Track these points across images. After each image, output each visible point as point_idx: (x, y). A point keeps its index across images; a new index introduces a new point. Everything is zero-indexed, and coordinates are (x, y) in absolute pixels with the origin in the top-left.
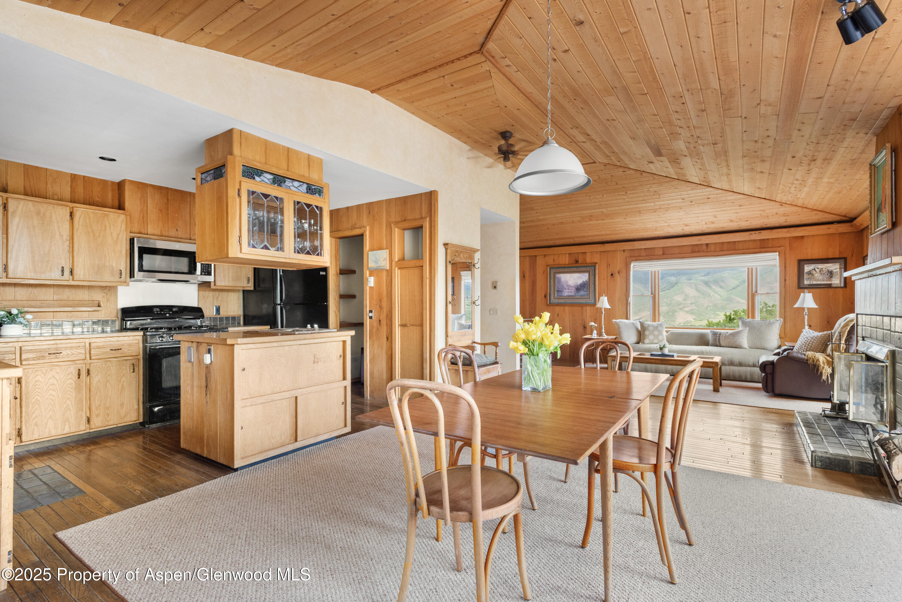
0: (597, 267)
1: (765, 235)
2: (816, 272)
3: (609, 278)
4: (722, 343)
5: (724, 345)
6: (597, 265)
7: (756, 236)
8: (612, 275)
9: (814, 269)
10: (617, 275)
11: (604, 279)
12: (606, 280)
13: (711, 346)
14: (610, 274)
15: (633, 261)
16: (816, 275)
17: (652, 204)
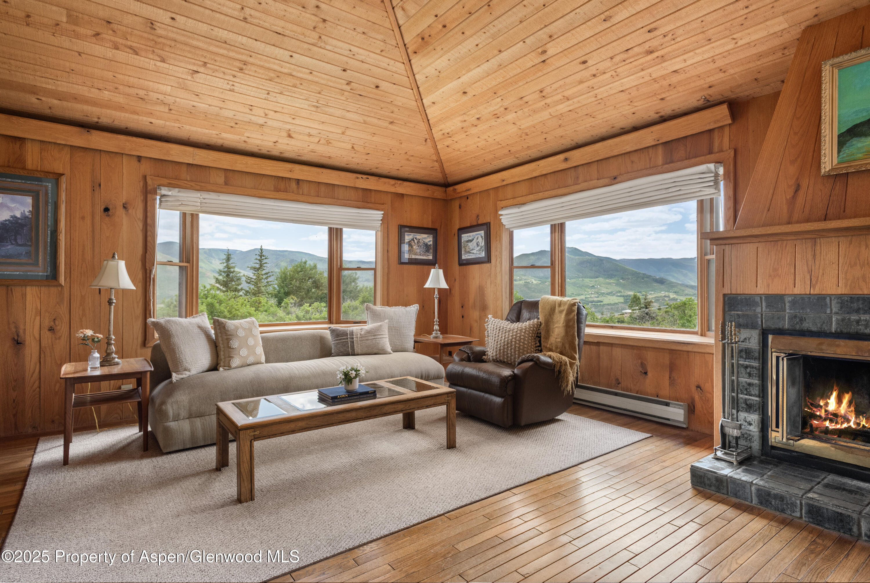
0: (63, 186)
1: (371, 184)
2: (415, 243)
3: (98, 218)
4: (357, 349)
5: (360, 352)
6: (63, 179)
7: (363, 183)
8: (106, 210)
9: (413, 240)
10: (120, 211)
11: (83, 218)
12: (88, 221)
13: (338, 355)
14: (99, 209)
15: (164, 186)
16: (414, 247)
17: (284, 54)
